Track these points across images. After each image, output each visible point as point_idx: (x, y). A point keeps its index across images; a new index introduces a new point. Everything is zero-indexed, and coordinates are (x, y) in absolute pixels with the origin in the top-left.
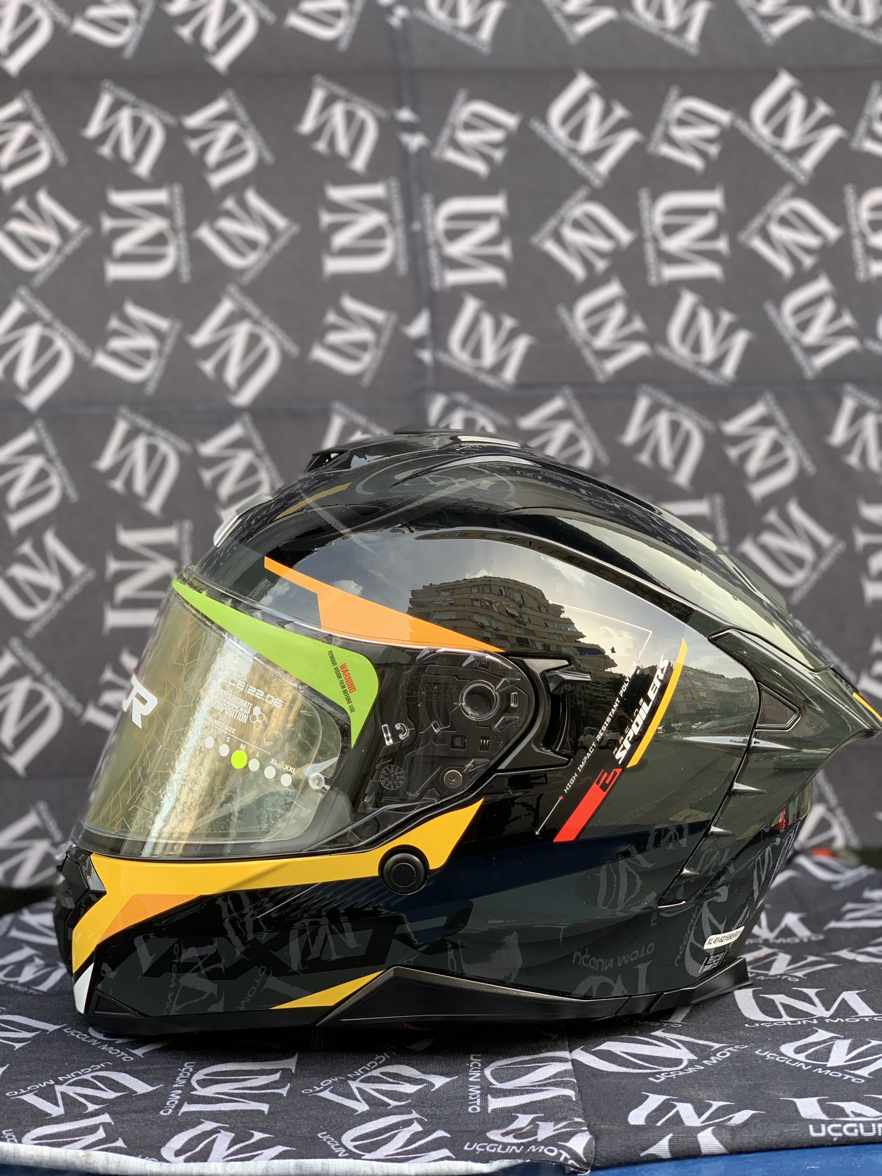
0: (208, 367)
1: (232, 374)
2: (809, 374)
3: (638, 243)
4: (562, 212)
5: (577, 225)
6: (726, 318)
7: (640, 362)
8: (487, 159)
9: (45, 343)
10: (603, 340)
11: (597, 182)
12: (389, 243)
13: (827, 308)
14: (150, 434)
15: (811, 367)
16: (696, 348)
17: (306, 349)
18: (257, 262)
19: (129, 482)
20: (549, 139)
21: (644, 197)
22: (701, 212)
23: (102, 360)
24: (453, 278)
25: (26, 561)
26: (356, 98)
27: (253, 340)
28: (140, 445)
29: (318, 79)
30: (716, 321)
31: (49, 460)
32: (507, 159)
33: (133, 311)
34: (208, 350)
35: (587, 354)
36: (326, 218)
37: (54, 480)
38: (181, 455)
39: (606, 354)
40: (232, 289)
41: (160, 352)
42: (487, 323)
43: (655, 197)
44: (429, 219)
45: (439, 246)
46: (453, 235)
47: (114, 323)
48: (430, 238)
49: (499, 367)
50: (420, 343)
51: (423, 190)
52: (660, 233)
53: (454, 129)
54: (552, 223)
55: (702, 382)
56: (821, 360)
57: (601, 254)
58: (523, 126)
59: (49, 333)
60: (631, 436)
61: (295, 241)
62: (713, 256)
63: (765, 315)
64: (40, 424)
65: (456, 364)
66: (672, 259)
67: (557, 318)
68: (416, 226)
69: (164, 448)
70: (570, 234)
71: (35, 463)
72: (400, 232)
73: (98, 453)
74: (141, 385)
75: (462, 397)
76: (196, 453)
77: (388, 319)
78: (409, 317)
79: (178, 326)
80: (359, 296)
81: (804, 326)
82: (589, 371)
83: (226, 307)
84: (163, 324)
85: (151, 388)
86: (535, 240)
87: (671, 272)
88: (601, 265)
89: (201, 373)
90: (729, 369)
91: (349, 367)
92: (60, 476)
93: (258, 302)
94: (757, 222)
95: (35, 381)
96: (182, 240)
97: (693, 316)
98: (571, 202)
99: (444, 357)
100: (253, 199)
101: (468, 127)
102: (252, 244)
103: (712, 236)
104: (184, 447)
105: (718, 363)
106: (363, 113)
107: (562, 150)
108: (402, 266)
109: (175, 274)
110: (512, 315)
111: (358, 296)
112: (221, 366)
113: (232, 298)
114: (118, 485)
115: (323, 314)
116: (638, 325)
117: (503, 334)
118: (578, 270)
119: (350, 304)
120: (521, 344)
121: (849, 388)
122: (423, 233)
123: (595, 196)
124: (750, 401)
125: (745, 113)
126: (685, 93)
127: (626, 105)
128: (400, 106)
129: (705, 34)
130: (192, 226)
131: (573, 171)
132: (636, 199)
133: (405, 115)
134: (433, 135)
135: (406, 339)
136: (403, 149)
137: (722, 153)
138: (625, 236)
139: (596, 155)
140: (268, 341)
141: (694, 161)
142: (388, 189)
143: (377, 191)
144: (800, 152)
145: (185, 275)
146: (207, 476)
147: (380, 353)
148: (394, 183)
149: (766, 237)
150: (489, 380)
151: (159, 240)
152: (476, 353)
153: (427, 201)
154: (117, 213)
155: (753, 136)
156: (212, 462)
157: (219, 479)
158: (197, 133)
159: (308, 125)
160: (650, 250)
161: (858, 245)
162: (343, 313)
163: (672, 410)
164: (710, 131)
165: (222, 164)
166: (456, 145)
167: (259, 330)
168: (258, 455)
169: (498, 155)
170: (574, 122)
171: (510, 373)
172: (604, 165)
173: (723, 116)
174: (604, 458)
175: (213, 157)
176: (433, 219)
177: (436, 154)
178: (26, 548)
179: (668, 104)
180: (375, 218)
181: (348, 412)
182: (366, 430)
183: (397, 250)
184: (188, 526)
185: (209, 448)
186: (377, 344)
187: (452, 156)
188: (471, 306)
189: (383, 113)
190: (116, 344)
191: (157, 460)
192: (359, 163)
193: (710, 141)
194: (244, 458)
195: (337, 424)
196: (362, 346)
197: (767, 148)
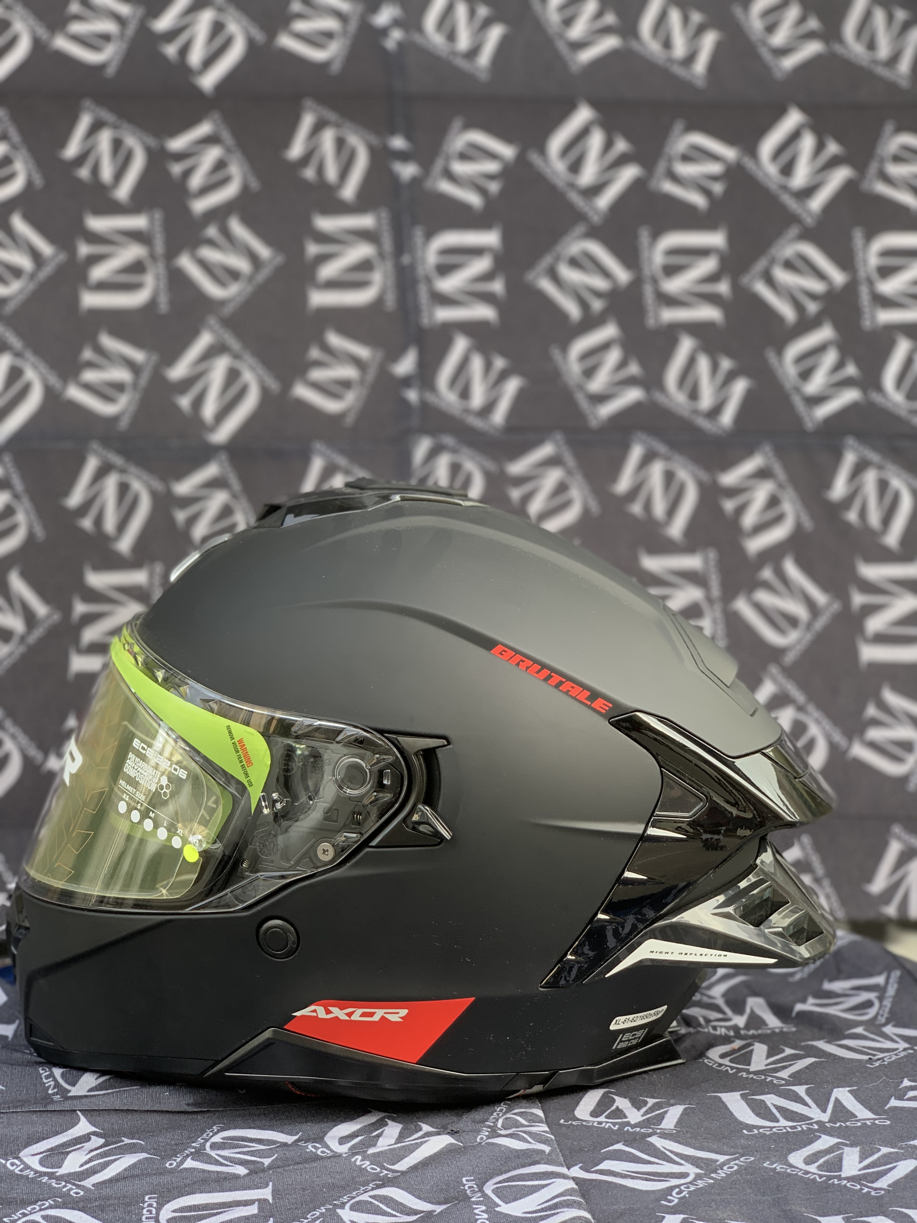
0: (185, 402)
1: (209, 410)
2: (809, 425)
3: (637, 284)
4: (559, 248)
5: (574, 263)
6: (726, 364)
7: (634, 409)
8: (481, 191)
9: (14, 374)
10: (597, 385)
11: (596, 219)
12: (377, 277)
13: (830, 358)
14: (122, 471)
15: (812, 418)
16: (694, 395)
17: (287, 385)
18: (240, 293)
19: (99, 521)
20: (547, 172)
21: (644, 235)
22: (703, 252)
23: (75, 393)
24: (444, 314)
26: (347, 124)
27: (233, 375)
28: (111, 483)
29: (308, 102)
30: (715, 368)
31: (16, 496)
32: (503, 191)
33: (108, 342)
34: (185, 385)
35: (580, 398)
36: (313, 249)
37: (21, 518)
38: (154, 495)
39: (600, 399)
40: (212, 321)
41: (135, 385)
42: (477, 364)
43: (655, 236)
44: (419, 253)
45: (429, 281)
46: (444, 270)
47: (88, 354)
48: (420, 271)
49: (487, 409)
50: (406, 382)
51: (415, 222)
52: (659, 274)
53: (448, 159)
54: (547, 261)
55: (699, 430)
56: (823, 411)
57: (598, 294)
58: (521, 158)
59: (19, 363)
60: (623, 485)
61: (279, 273)
62: (713, 299)
63: (766, 362)
64: (7, 457)
65: (443, 406)
66: (671, 301)
67: (549, 359)
68: (406, 260)
69: (137, 485)
70: (567, 273)
71: (2, 499)
72: (389, 265)
73: (67, 489)
74: (114, 419)
75: (448, 440)
76: (169, 492)
77: (374, 356)
79: (155, 358)
80: (346, 332)
81: (806, 375)
82: (582, 416)
83: (205, 340)
84: (138, 356)
85: (124, 424)
86: (530, 276)
87: (669, 315)
88: (597, 305)
89: (177, 409)
90: (727, 417)
91: (332, 406)
92: (27, 513)
93: (239, 335)
94: (761, 264)
95: (3, 413)
96: (161, 268)
97: (691, 362)
98: (568, 239)
99: (430, 398)
100: (236, 227)
101: (463, 157)
102: (234, 275)
103: (713, 278)
104: (158, 485)
105: (716, 411)
106: (353, 140)
107: (560, 184)
108: (390, 302)
109: (152, 305)
110: (504, 355)
111: (344, 332)
112: (198, 402)
113: (212, 330)
114: (87, 523)
115: (306, 349)
116: (634, 369)
117: (494, 374)
118: (573, 310)
119: (334, 340)
120: (513, 385)
121: (850, 441)
122: (412, 267)
123: (593, 233)
124: (748, 452)
125: (751, 150)
126: (690, 128)
127: (628, 137)
128: (393, 132)
129: (713, 66)
130: (172, 253)
131: (570, 207)
132: (636, 237)
133: (398, 143)
134: (426, 165)
135: (391, 378)
136: (395, 178)
137: (726, 192)
138: (623, 276)
139: (595, 190)
140: (248, 376)
141: (698, 199)
142: (379, 220)
143: (366, 221)
144: (808, 192)
145: (164, 305)
146: (181, 516)
147: (364, 392)
148: (384, 214)
149: (770, 281)
150: (477, 423)
151: (137, 267)
152: (465, 394)
153: (418, 234)
154: (94, 238)
155: (759, 175)
156: (186, 502)
157: (192, 520)
158: (180, 156)
159: (296, 150)
160: (648, 291)
161: (864, 292)
162: (326, 348)
163: (667, 459)
164: (715, 168)
165: (205, 190)
166: (450, 176)
167: (238, 365)
168: (234, 496)
169: (494, 187)
170: (573, 154)
171: (499, 416)
172: (604, 201)
173: (729, 153)
174: (595, 507)
175: (196, 181)
176: (423, 252)
177: (428, 184)
179: (672, 139)
180: (364, 250)
181: (329, 453)
182: (347, 472)
183: (385, 284)
184: (159, 568)
185: (184, 488)
186: (362, 382)
187: (446, 187)
188: (461, 344)
189: (375, 140)
190: (89, 376)
191: (128, 499)
192: (348, 192)
193: (714, 178)
194: (219, 498)
195: (317, 465)
196: (346, 384)
197: (773, 187)
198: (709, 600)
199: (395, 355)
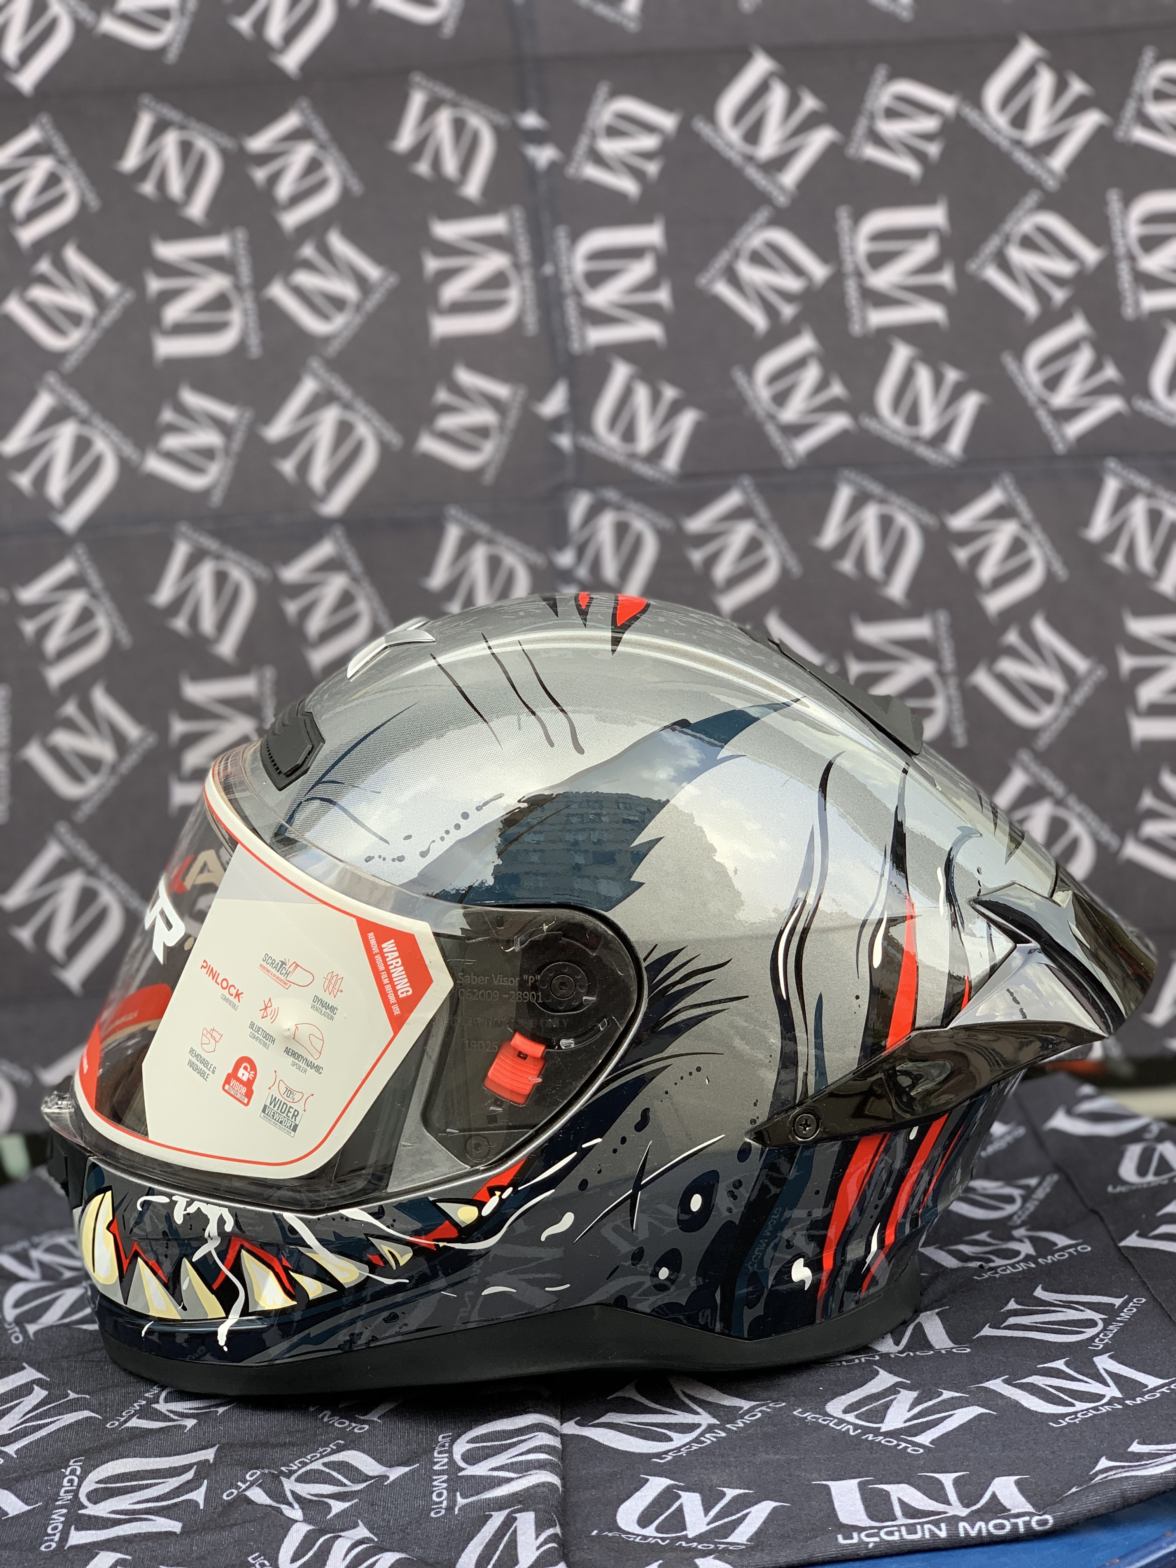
0: (288, 467)
1: (318, 475)
2: (1060, 447)
3: (837, 279)
4: (737, 242)
5: (757, 259)
6: (952, 375)
7: (841, 438)
8: (638, 174)
9: (82, 446)
10: (791, 413)
11: (782, 200)
12: (513, 294)
13: (1084, 358)
14: (218, 557)
15: (1063, 437)
16: (913, 418)
17: (411, 438)
18: (346, 326)
19: (194, 620)
20: (719, 144)
21: (843, 216)
22: (918, 234)
23: (155, 465)
24: (598, 336)
25: (70, 725)
26: (466, 102)
27: (344, 430)
28: (206, 572)
29: (417, 78)
30: (938, 381)
31: (94, 596)
32: (663, 173)
33: (191, 398)
34: (288, 445)
35: (771, 430)
36: (432, 264)
37: (101, 621)
38: (258, 583)
39: (796, 430)
40: (315, 364)
41: (227, 450)
42: (642, 395)
43: (857, 217)
44: (564, 259)
45: (578, 294)
46: (596, 279)
47: (168, 415)
48: (567, 284)
49: (658, 452)
50: (556, 424)
51: (557, 221)
52: (864, 266)
53: (594, 136)
54: (724, 257)
55: (923, 462)
56: (1076, 428)
57: (788, 297)
58: (685, 129)
59: (86, 431)
60: (830, 536)
61: (394, 295)
62: (933, 293)
63: (1003, 369)
64: (80, 550)
65: (602, 451)
66: (880, 300)
67: (733, 384)
68: (548, 269)
69: (237, 574)
70: (748, 272)
71: (76, 601)
72: (527, 278)
73: (154, 584)
74: (206, 493)
75: (611, 495)
76: (276, 580)
77: (515, 394)
78: (541, 392)
79: (248, 415)
80: (477, 366)
81: (1053, 383)
82: (774, 454)
83: (307, 388)
84: (228, 413)
85: (217, 498)
86: (702, 281)
87: (879, 318)
88: (788, 311)
89: (279, 475)
90: (955, 445)
91: (465, 460)
92: (109, 615)
93: (349, 379)
94: (992, 244)
95: (71, 495)
96: (249, 302)
97: (909, 376)
98: (748, 228)
99: (587, 442)
100: (338, 244)
101: (613, 132)
102: (339, 303)
103: (932, 266)
104: (262, 572)
105: (941, 437)
106: (475, 121)
107: (735, 157)
108: (531, 324)
109: (241, 348)
110: (674, 382)
111: (475, 366)
112: (304, 466)
113: (316, 376)
114: (180, 624)
115: (432, 392)
116: (837, 390)
117: (663, 408)
118: (758, 319)
119: (465, 377)
120: (687, 421)
121: (1112, 464)
122: (557, 278)
123: (779, 219)
124: (984, 488)
125: (974, 98)
126: (895, 75)
127: (817, 93)
128: (523, 108)
130: (260, 282)
131: (750, 185)
132: (833, 220)
133: (530, 120)
134: (566, 146)
135: (538, 419)
136: (529, 166)
137: (944, 154)
138: (819, 271)
139: (779, 163)
140: (363, 430)
141: (910, 166)
142: (511, 222)
143: (496, 224)
144: (1048, 147)
145: (255, 349)
146: (292, 608)
147: (505, 440)
148: (518, 213)
149: (1004, 265)
150: (646, 471)
151: (220, 302)
152: (629, 435)
153: (562, 234)
154: (167, 269)
155: (986, 129)
156: (297, 590)
157: (306, 612)
158: (263, 159)
159: (405, 141)
160: (851, 288)
161: (1124, 270)
162: (457, 390)
163: (882, 501)
164: (929, 124)
165: (296, 199)
166: (598, 159)
167: (350, 416)
168: (355, 579)
169: (652, 168)
170: (750, 119)
171: (672, 460)
172: (791, 177)
173: (946, 103)
174: (795, 567)
175: (284, 189)
176: (569, 259)
177: (571, 171)
178: (70, 709)
179: (873, 90)
180: (496, 261)
181: (466, 518)
182: (490, 542)
183: (524, 302)
184: (269, 673)
185: (293, 573)
186: (501, 428)
187: (592, 172)
188: (621, 372)
189: (501, 120)
190: (171, 442)
191: (228, 591)
192: (472, 188)
193: (928, 137)
194: (337, 583)
195: (453, 535)
196: (483, 432)
197: (1005, 144)
198: (942, 674)
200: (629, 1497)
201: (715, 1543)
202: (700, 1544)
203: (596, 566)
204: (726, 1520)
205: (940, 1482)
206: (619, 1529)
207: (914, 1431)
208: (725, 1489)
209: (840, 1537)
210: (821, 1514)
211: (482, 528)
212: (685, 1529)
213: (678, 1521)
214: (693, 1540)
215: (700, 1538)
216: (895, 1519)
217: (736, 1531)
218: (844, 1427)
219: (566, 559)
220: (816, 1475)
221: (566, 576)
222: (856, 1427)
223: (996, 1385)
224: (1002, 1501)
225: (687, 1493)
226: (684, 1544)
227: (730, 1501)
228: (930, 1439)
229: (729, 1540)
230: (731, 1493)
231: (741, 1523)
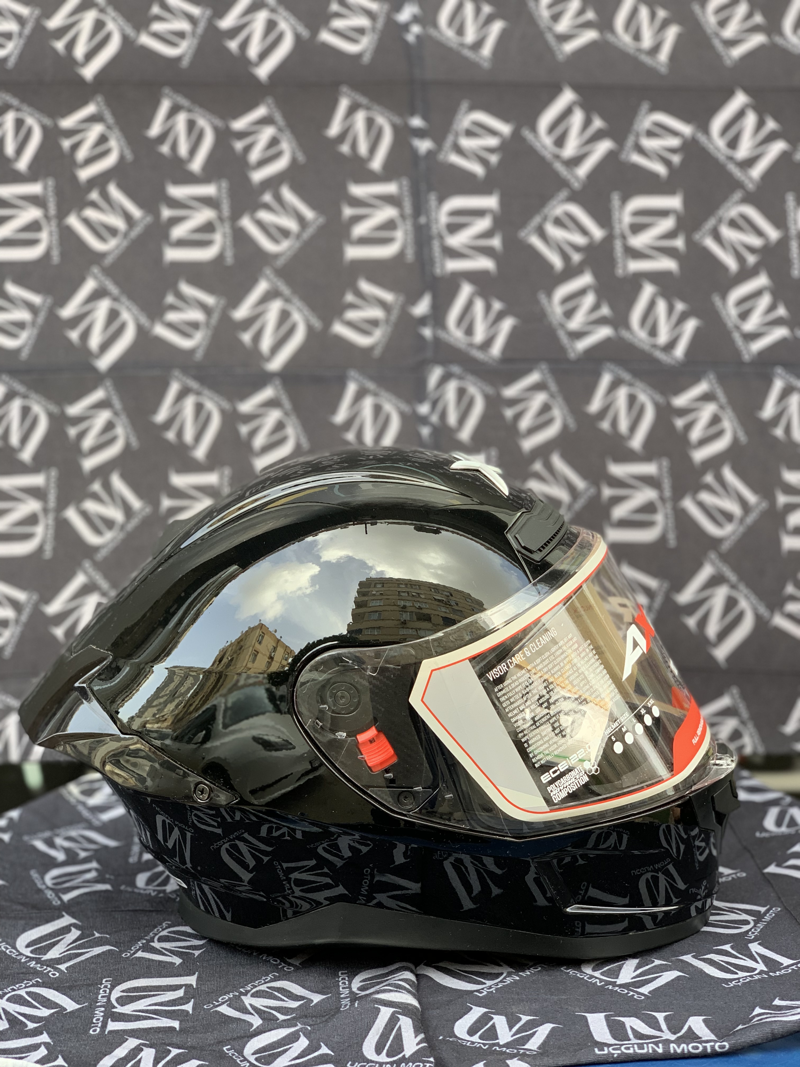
0: (246, 337)
2: (746, 357)
3: (609, 239)
4: (546, 210)
5: (558, 222)
6: (680, 306)
7: (606, 342)
8: (484, 162)
9: (113, 315)
10: (575, 323)
11: (576, 185)
12: (399, 235)
13: (765, 301)
14: (198, 393)
15: (749, 351)
16: (653, 332)
17: (327, 324)
18: (289, 248)
19: (180, 434)
20: (537, 146)
21: (616, 199)
22: (663, 213)
23: (160, 330)
24: (453, 265)
25: (96, 497)
26: (376, 107)
27: (284, 315)
28: (189, 404)
29: (344, 89)
30: (671, 309)
31: (116, 414)
32: (501, 162)
33: (187, 289)
34: (247, 323)
35: (561, 334)
36: (348, 212)
37: (120, 431)
38: (223, 412)
39: (578, 335)
40: (268, 271)
41: (207, 324)
42: (479, 306)
43: (625, 199)
44: (433, 214)
45: (441, 237)
46: (453, 228)
47: (170, 299)
48: (434, 230)
49: (487, 344)
50: (422, 321)
51: (430, 189)
52: (627, 232)
53: (457, 135)
54: (537, 220)
55: (658, 361)
56: (759, 345)
57: (577, 248)
58: (516, 134)
59: (117, 306)
60: (595, 406)
61: (322, 230)
62: (670, 252)
63: (712, 305)
64: (108, 383)
65: (451, 340)
66: (636, 254)
67: (537, 302)
68: (423, 220)
69: (210, 405)
70: (553, 231)
71: (104, 416)
72: (409, 225)
73: (155, 409)
74: (192, 352)
75: (456, 369)
76: (235, 410)
77: (397, 300)
79: (223, 302)
80: (374, 280)
81: (744, 316)
82: (562, 349)
83: (262, 287)
84: (210, 300)
85: (199, 355)
86: (522, 234)
87: (635, 266)
88: (576, 258)
89: (240, 343)
90: (679, 351)
91: (362, 341)
92: (125, 427)
93: (290, 283)
94: (710, 223)
95: (105, 346)
96: (227, 228)
97: (652, 305)
98: (554, 202)
99: (442, 334)
100: (287, 194)
101: (469, 133)
102: (286, 233)
103: (671, 235)
104: (226, 405)
105: (671, 345)
106: (381, 120)
107: (548, 156)
108: (410, 255)
109: (221, 257)
110: (500, 299)
111: (373, 280)
112: (257, 337)
113: (268, 279)
114: (171, 435)
115: (343, 294)
116: (605, 311)
117: (492, 315)
118: (557, 262)
119: (365, 286)
120: (507, 324)
121: (779, 370)
122: (428, 226)
123: (574, 197)
124: (696, 379)
125: (704, 127)
126: (654, 108)
127: (604, 117)
128: (412, 114)
129: (673, 56)
130: (235, 216)
131: (556, 174)
132: (608, 200)
133: (417, 122)
134: (439, 140)
135: (411, 317)
136: (414, 152)
137: (683, 162)
138: (598, 233)
139: (576, 161)
140: (297, 317)
141: (660, 169)
142: (401, 187)
143: (391, 188)
144: (750, 162)
145: (229, 259)
146: (244, 430)
147: (389, 329)
148: (405, 182)
149: (718, 238)
150: (479, 355)
151: (208, 227)
152: (469, 331)
153: (433, 198)
154: (175, 204)
155: (711, 148)
156: (248, 418)
157: (253, 433)
158: (242, 135)
159: (335, 132)
160: (618, 246)
161: (794, 246)
162: (359, 294)
163: (630, 384)
164: (674, 142)
165: (262, 163)
166: (459, 150)
167: (289, 307)
168: (286, 414)
169: (494, 159)
170: (559, 131)
171: (496, 349)
172: (583, 170)
173: (686, 129)
174: (572, 424)
175: (254, 156)
176: (437, 213)
177: (441, 157)
178: (96, 487)
179: (639, 118)
180: (388, 213)
181: (361, 378)
182: (376, 395)
183: (406, 240)
184: (227, 471)
185: (246, 407)
186: (387, 321)
187: (455, 159)
188: (466, 290)
189: (398, 120)
190: (172, 316)
191: (203, 416)
192: (377, 164)
193: (673, 151)
194: (274, 416)
195: (351, 389)
196: (374, 323)
197: (722, 158)
198: (662, 499)
199: (413, 299)
200: (461, 1018)
201: (518, 1049)
202: (508, 1048)
203: (443, 415)
204: (523, 1034)
205: (656, 1018)
206: (456, 1037)
207: (637, 985)
208: (521, 1016)
209: (596, 1050)
210: (583, 1034)
211: (371, 385)
212: (497, 1039)
213: (492, 1033)
214: (504, 1046)
215: (507, 1045)
216: (629, 1040)
217: (530, 1042)
218: (594, 980)
219: (424, 409)
220: (577, 1009)
221: (424, 420)
222: (601, 980)
223: (688, 958)
224: (695, 1031)
225: (497, 1016)
226: (498, 1049)
227: (525, 1023)
228: (648, 991)
229: (525, 1047)
230: (525, 1019)
231: (532, 1037)
